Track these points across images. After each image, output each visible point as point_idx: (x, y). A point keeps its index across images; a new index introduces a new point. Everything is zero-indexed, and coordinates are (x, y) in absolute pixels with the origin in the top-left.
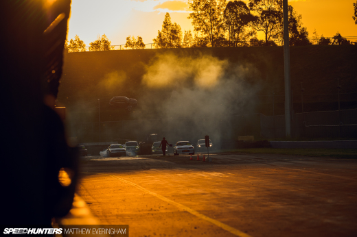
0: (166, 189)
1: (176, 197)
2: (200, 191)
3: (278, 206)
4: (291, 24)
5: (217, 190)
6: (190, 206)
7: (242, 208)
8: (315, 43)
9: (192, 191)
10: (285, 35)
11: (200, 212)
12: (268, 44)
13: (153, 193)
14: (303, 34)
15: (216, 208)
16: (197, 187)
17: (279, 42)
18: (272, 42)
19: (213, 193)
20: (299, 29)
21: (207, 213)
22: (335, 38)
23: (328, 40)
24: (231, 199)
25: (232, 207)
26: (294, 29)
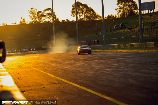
0: (23, 61)
1: (26, 63)
2: (32, 61)
3: (53, 64)
5: (37, 61)
6: (30, 65)
7: (43, 65)
8: (61, 21)
9: (30, 61)
10: (53, 20)
11: (32, 67)
12: (49, 22)
13: (20, 62)
14: (58, 19)
15: (37, 65)
17: (52, 21)
20: (57, 18)
21: (34, 67)
22: (66, 20)
23: (64, 21)
24: (40, 63)
25: (41, 65)
26: (55, 18)
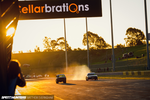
0: (37, 87)
1: (40, 88)
2: (45, 87)
3: (65, 90)
4: (67, 45)
5: (50, 87)
6: (43, 91)
8: (73, 50)
9: (44, 87)
10: (66, 48)
12: (61, 51)
13: (34, 88)
14: (70, 48)
15: (50, 91)
16: (45, 86)
17: (64, 50)
18: (63, 50)
19: (49, 87)
20: (69, 47)
22: (78, 48)
23: (76, 49)
25: (54, 91)
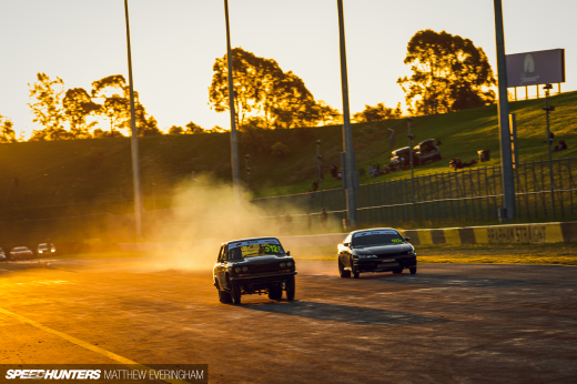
0: (5, 300)
1: (15, 309)
2: (43, 301)
3: (131, 315)
4: (139, 112)
5: (62, 300)
6: (33, 318)
7: (91, 318)
8: (166, 132)
10: (132, 124)
11: (44, 324)
12: (114, 135)
14: (152, 124)
15: (62, 318)
16: (39, 297)
17: (126, 132)
18: (118, 133)
19: (58, 303)
20: (147, 118)
21: (53, 325)
22: (188, 126)
23: (179, 130)
24: (77, 309)
25: (80, 317)
26: (142, 117)
